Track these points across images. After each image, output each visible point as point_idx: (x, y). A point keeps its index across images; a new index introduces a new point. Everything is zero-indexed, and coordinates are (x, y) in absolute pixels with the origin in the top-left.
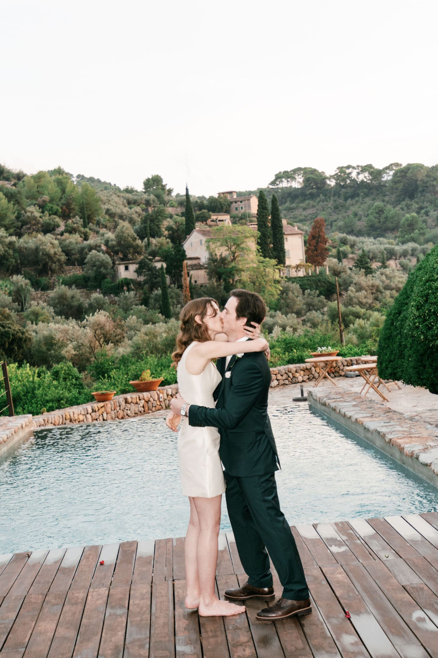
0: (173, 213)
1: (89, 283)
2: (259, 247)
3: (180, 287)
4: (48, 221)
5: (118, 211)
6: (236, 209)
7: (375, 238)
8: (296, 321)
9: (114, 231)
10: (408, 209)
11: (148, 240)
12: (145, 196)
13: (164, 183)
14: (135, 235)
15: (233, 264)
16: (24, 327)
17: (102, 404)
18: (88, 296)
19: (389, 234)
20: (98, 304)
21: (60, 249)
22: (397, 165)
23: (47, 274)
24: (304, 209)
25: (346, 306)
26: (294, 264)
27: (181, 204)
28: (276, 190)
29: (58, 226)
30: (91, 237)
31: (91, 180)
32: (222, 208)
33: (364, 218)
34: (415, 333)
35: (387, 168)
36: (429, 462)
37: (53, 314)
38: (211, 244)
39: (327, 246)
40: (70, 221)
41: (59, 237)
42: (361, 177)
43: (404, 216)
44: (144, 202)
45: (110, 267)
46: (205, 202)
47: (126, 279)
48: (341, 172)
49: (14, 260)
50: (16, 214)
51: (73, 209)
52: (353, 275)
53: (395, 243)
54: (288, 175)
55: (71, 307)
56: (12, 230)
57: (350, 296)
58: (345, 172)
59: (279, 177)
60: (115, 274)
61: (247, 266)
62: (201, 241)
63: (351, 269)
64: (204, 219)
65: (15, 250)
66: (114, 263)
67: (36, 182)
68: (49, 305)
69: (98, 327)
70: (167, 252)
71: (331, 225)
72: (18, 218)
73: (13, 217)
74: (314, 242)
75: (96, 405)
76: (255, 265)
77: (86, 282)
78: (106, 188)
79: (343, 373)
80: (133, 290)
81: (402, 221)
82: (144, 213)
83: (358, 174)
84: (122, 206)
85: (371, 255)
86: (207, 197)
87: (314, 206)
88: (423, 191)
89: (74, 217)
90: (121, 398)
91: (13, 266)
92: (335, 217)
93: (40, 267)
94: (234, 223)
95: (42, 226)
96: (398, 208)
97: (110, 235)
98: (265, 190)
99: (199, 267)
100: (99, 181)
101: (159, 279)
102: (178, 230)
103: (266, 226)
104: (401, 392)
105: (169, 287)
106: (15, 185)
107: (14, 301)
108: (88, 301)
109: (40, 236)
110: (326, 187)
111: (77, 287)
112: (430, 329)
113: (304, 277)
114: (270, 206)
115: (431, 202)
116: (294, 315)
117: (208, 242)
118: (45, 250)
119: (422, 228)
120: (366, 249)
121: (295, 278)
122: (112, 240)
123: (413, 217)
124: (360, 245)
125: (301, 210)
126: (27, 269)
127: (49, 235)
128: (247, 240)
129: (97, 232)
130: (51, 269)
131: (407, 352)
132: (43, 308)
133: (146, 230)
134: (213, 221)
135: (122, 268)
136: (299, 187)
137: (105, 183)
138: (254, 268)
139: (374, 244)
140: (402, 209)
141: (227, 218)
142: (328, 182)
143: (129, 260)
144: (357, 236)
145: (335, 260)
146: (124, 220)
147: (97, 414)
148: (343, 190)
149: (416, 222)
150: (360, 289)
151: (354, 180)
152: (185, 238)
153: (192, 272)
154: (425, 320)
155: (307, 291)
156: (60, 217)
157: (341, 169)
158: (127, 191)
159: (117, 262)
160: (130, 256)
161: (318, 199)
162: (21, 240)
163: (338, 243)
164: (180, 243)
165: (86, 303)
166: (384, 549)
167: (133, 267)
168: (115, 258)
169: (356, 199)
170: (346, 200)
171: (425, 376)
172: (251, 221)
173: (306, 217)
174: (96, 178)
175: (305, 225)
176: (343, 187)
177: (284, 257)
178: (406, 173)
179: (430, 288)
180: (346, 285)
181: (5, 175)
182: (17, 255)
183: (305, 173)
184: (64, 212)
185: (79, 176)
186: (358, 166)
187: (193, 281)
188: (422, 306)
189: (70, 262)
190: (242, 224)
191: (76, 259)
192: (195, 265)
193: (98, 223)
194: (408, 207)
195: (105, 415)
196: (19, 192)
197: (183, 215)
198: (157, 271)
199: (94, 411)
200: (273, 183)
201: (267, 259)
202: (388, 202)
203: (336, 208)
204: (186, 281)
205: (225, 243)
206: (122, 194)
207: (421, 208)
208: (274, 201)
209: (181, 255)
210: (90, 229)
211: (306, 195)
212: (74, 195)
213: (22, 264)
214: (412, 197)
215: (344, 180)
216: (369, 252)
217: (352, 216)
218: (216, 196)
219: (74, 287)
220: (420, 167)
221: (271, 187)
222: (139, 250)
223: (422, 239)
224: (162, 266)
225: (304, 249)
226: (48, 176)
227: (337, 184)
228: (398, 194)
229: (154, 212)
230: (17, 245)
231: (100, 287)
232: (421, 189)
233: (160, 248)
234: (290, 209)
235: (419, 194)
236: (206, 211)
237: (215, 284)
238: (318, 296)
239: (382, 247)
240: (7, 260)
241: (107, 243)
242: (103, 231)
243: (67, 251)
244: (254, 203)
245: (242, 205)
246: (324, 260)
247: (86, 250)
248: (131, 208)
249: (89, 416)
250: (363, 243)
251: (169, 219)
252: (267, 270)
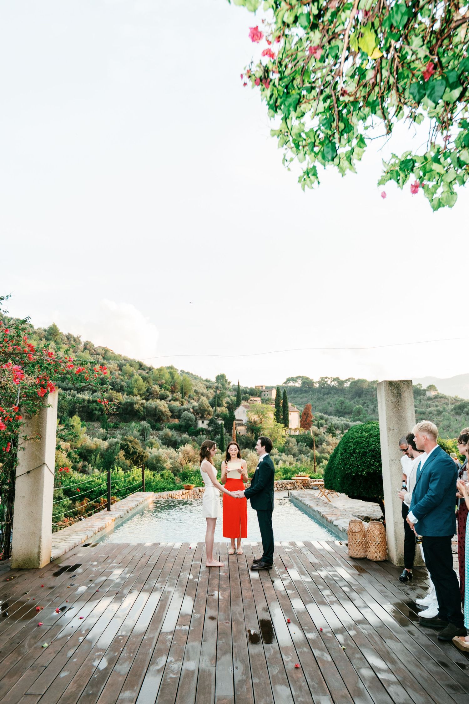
0: (230, 395)
1: (182, 429)
2: (275, 417)
3: (231, 435)
4: (163, 393)
5: (201, 391)
6: (264, 395)
7: (339, 417)
8: (292, 459)
9: (197, 402)
10: (358, 403)
11: (216, 408)
12: (216, 384)
13: (226, 378)
14: (209, 405)
15: (260, 425)
16: (145, 449)
17: (187, 491)
18: (180, 436)
19: (347, 416)
20: (186, 441)
21: (168, 409)
22: (352, 379)
23: (160, 422)
24: (301, 398)
25: (320, 453)
26: (293, 428)
27: (235, 390)
28: (286, 387)
29: (168, 396)
30: (185, 404)
31: (188, 373)
32: (257, 394)
33: (333, 406)
34: (339, 467)
35: (347, 380)
36: (337, 524)
37: (161, 444)
38: (249, 413)
39: (312, 419)
40: (175, 395)
41: (168, 402)
42: (333, 384)
43: (355, 406)
44: (215, 387)
45: (194, 421)
46: (248, 390)
47: (202, 428)
48: (322, 380)
49: (143, 413)
50: (147, 388)
51: (177, 388)
52: (325, 436)
53: (349, 421)
54: (293, 380)
55: (170, 441)
56: (143, 397)
57: (323, 448)
58: (324, 380)
59: (288, 380)
60: (196, 425)
61: (268, 426)
62: (244, 411)
63: (324, 433)
64: (246, 399)
65: (144, 407)
66: (196, 419)
67: (158, 372)
68: (159, 439)
69: (186, 453)
70: (225, 415)
71: (315, 408)
72: (147, 390)
73: (145, 390)
74: (305, 417)
75: (185, 491)
76: (272, 427)
77: (180, 428)
78: (195, 378)
79: (311, 487)
80: (205, 434)
81: (354, 409)
82: (215, 394)
83: (331, 382)
84: (203, 389)
85: (336, 426)
86: (249, 387)
87: (306, 397)
88: (366, 394)
89: (177, 392)
90: (197, 489)
91: (142, 416)
92: (318, 404)
93: (156, 418)
94: (263, 403)
95: (160, 396)
96: (352, 402)
97: (195, 404)
98: (281, 386)
99: (242, 425)
100: (192, 374)
101: (219, 430)
102: (232, 404)
103: (279, 406)
104: (339, 498)
105: (225, 434)
106: (147, 373)
107: (140, 435)
108: (180, 438)
109: (158, 401)
110: (314, 387)
111: (176, 430)
112: (346, 465)
113: (299, 435)
114: (282, 395)
115: (370, 400)
116: (292, 456)
117: (248, 412)
118: (160, 409)
119: (364, 414)
120: (333, 423)
121: (294, 435)
122: (196, 407)
123: (360, 408)
124: (330, 420)
125: (299, 398)
126: (150, 419)
127: (163, 401)
128: (269, 412)
129: (189, 402)
130: (162, 419)
131: (337, 476)
132: (156, 440)
133: (215, 402)
134: (251, 401)
135: (200, 422)
136: (299, 386)
137: (195, 375)
138: (271, 428)
139: (338, 420)
140: (354, 403)
141: (259, 399)
142: (315, 385)
143: (204, 418)
144: (329, 415)
145: (316, 428)
146: (203, 396)
147: (185, 495)
148: (323, 390)
149: (362, 411)
150: (328, 444)
151: (329, 385)
152: (236, 409)
153: (238, 428)
154: (344, 461)
155: (300, 443)
156: (170, 391)
157: (322, 379)
158: (206, 381)
159: (198, 419)
160: (205, 416)
161: (309, 393)
162: (148, 402)
163: (318, 418)
164: (233, 411)
165: (179, 439)
166: (307, 551)
167: (206, 422)
168: (197, 416)
169: (330, 395)
170: (324, 395)
171: (345, 488)
172: (272, 403)
173: (302, 402)
174: (191, 373)
175: (301, 407)
176: (323, 388)
177: (288, 423)
178: (357, 383)
179: (347, 446)
180: (321, 442)
181: (143, 367)
182: (145, 410)
183: (303, 379)
184: (172, 389)
185: (181, 371)
186: (331, 378)
187: (238, 433)
188: (343, 454)
189: (173, 417)
190: (267, 404)
191: (176, 415)
192: (240, 424)
193: (190, 397)
194: (358, 402)
195: (188, 496)
196: (149, 377)
197: (235, 396)
198: (219, 425)
199: (183, 494)
200: (285, 383)
201: (279, 424)
202: (347, 398)
203: (318, 399)
204: (234, 432)
205: (257, 413)
206: (204, 382)
207: (365, 403)
208: (285, 393)
209: (233, 418)
210: (185, 400)
211: (303, 391)
212: (178, 381)
213: (147, 415)
214: (360, 396)
215: (323, 384)
216: (335, 424)
217: (327, 404)
218: (254, 387)
219: (173, 430)
220: (364, 381)
221: (284, 385)
222: (210, 413)
223: (364, 420)
224: (222, 423)
225: (299, 420)
226: (165, 369)
227: (319, 386)
228: (352, 394)
229: (220, 393)
230: (145, 405)
231: (187, 431)
232: (365, 393)
233: (222, 413)
234: (293, 398)
235: (364, 395)
236: (248, 395)
237: (250, 435)
238: (306, 446)
239: (342, 422)
240: (139, 412)
241: (193, 408)
242: (192, 401)
243: (172, 410)
244: (274, 392)
245: (267, 393)
246: (310, 427)
247: (182, 411)
248: (208, 390)
249: (180, 496)
250: (332, 419)
251: (228, 398)
252: (279, 430)
